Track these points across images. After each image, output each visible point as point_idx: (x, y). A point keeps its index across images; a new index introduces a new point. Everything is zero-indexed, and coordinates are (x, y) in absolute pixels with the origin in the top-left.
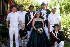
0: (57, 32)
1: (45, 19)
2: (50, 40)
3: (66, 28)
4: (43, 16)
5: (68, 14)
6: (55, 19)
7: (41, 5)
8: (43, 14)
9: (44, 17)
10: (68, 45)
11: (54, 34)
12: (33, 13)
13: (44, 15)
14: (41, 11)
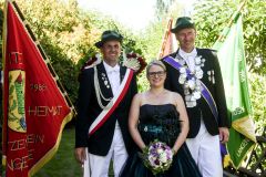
4: (187, 79)
13: (189, 77)
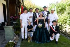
0: (55, 26)
1: (46, 18)
2: (49, 32)
3: (61, 24)
5: (62, 14)
6: (53, 18)
7: (43, 8)
8: (44, 14)
9: (45, 16)
10: (62, 36)
11: (53, 28)
12: (38, 13)
14: (43, 12)
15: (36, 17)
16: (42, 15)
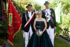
1: (49, 19)
3: (67, 28)
14: (45, 11)
15: (28, 18)
16: (41, 15)
